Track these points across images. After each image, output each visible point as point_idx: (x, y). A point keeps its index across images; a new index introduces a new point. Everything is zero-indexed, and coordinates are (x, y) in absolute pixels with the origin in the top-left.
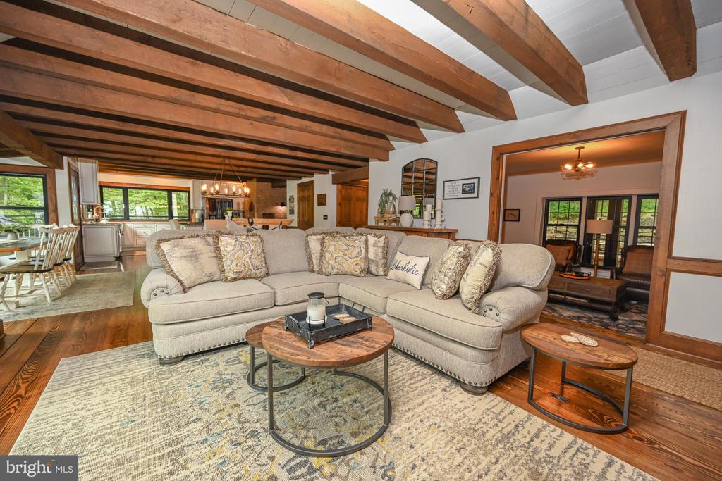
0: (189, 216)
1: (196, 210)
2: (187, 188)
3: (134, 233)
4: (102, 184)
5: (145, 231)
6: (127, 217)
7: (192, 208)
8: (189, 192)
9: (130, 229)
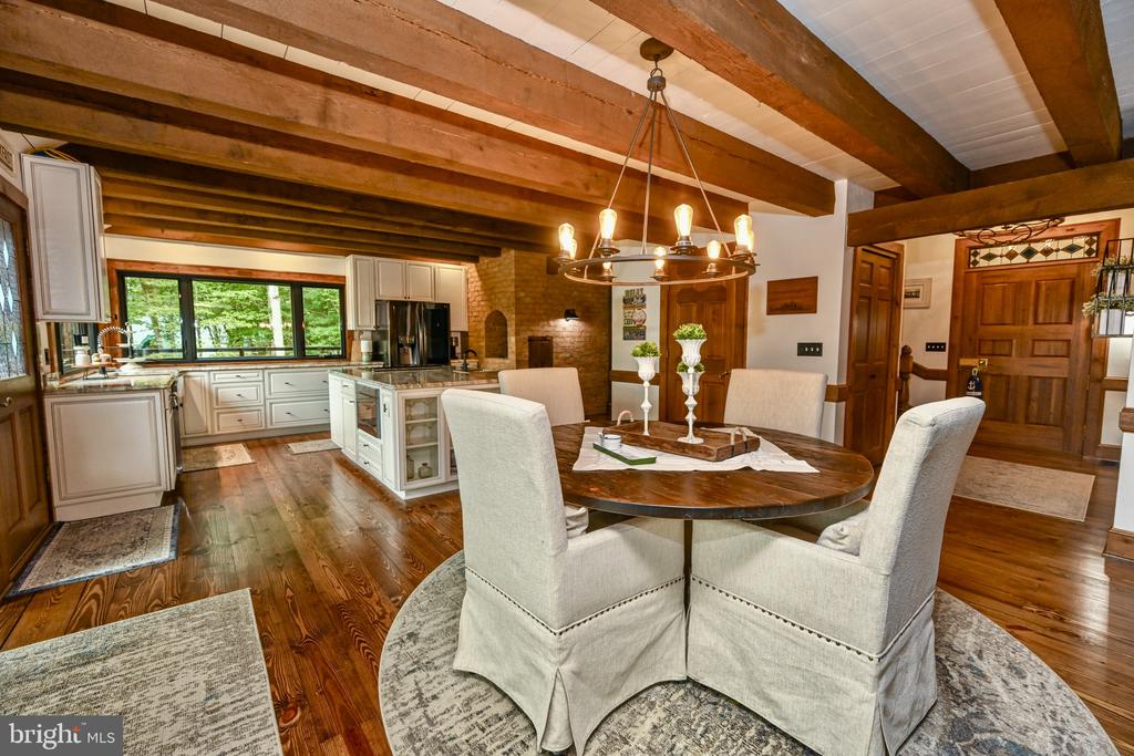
0: (344, 348)
1: (361, 332)
2: (337, 277)
3: (212, 397)
4: (121, 267)
5: (240, 390)
6: (190, 355)
7: (351, 326)
8: (342, 288)
9: (202, 388)
